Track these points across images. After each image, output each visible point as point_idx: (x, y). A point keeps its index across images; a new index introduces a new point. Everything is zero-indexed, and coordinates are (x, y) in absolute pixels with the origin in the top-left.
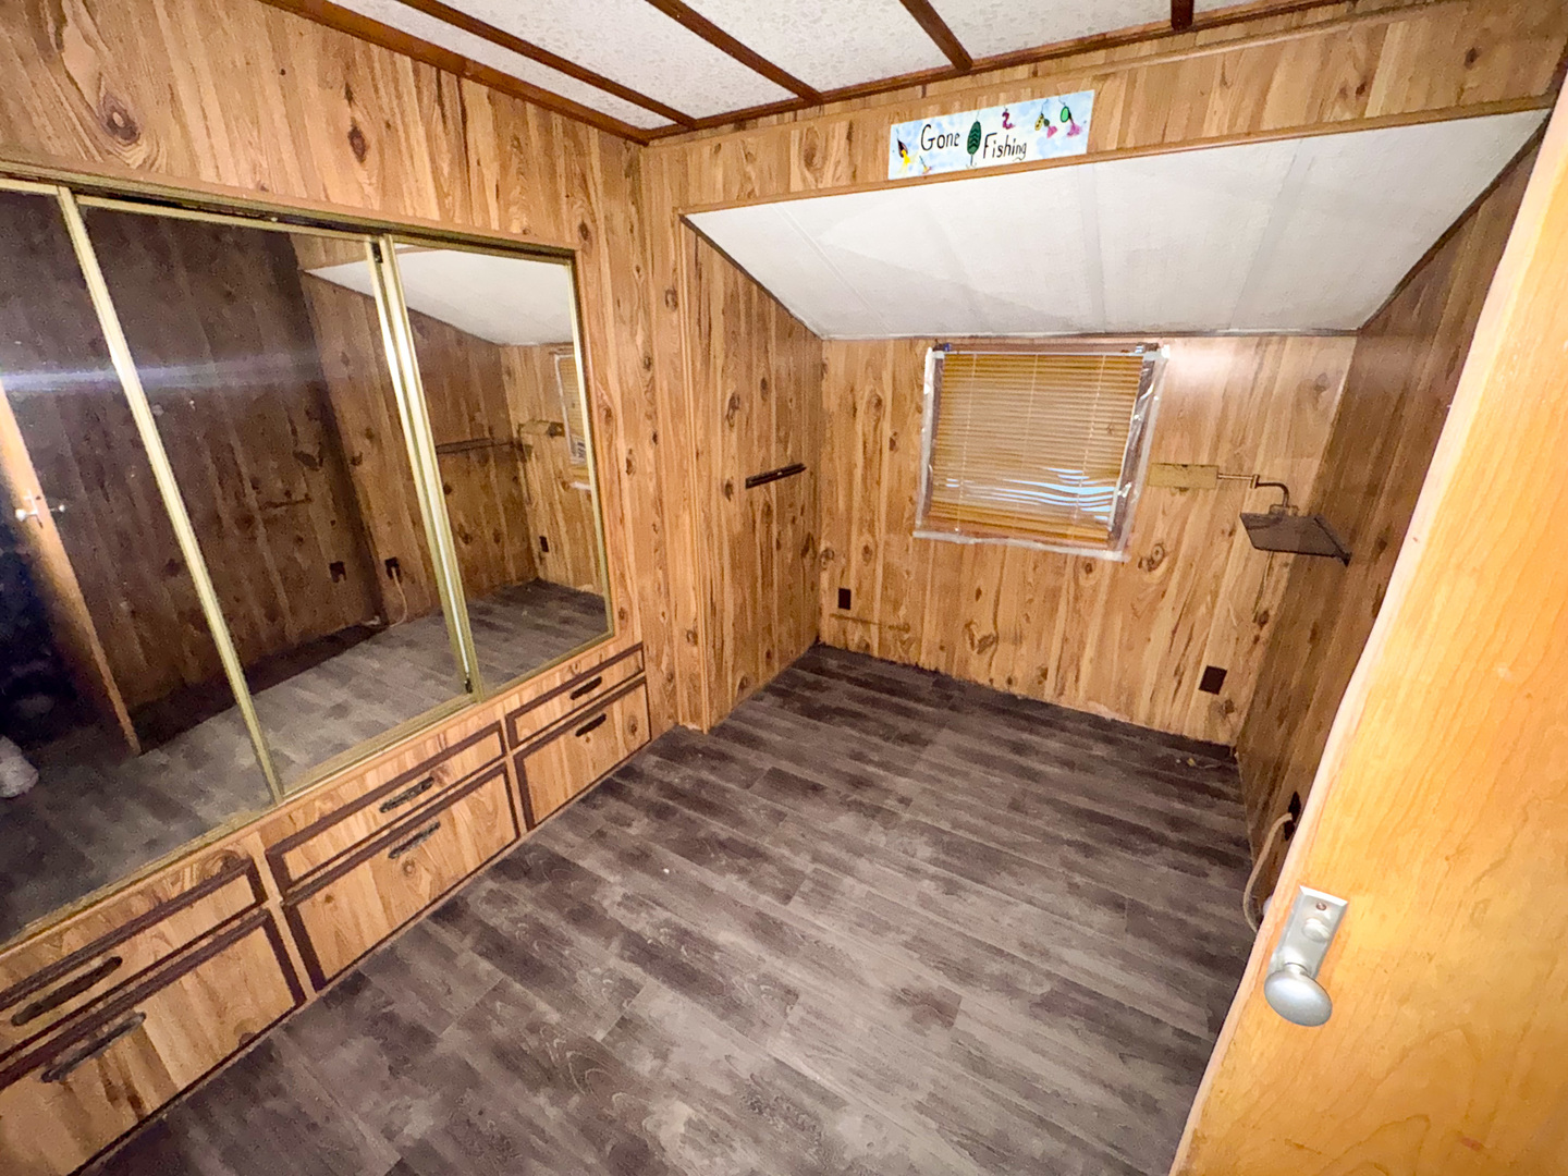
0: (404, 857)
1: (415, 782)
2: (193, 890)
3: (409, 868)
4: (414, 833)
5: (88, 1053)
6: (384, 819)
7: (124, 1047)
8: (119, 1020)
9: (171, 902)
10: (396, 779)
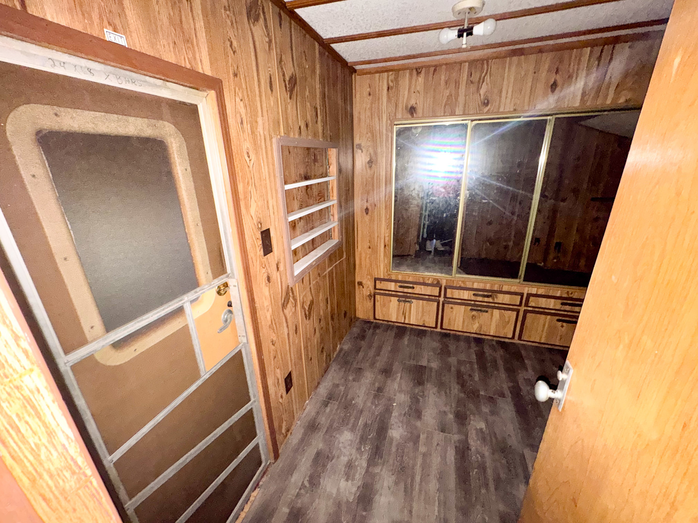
0: (474, 313)
1: (486, 293)
2: (430, 284)
3: (474, 318)
4: (479, 308)
5: (404, 301)
6: (473, 298)
7: (408, 305)
8: (409, 300)
9: (426, 283)
10: (482, 289)
